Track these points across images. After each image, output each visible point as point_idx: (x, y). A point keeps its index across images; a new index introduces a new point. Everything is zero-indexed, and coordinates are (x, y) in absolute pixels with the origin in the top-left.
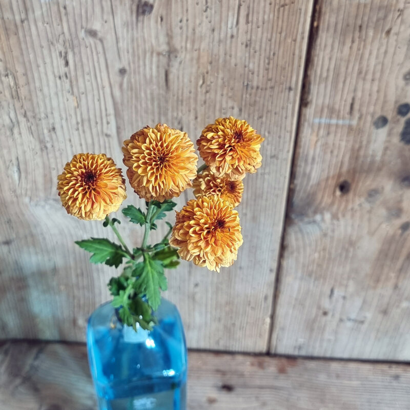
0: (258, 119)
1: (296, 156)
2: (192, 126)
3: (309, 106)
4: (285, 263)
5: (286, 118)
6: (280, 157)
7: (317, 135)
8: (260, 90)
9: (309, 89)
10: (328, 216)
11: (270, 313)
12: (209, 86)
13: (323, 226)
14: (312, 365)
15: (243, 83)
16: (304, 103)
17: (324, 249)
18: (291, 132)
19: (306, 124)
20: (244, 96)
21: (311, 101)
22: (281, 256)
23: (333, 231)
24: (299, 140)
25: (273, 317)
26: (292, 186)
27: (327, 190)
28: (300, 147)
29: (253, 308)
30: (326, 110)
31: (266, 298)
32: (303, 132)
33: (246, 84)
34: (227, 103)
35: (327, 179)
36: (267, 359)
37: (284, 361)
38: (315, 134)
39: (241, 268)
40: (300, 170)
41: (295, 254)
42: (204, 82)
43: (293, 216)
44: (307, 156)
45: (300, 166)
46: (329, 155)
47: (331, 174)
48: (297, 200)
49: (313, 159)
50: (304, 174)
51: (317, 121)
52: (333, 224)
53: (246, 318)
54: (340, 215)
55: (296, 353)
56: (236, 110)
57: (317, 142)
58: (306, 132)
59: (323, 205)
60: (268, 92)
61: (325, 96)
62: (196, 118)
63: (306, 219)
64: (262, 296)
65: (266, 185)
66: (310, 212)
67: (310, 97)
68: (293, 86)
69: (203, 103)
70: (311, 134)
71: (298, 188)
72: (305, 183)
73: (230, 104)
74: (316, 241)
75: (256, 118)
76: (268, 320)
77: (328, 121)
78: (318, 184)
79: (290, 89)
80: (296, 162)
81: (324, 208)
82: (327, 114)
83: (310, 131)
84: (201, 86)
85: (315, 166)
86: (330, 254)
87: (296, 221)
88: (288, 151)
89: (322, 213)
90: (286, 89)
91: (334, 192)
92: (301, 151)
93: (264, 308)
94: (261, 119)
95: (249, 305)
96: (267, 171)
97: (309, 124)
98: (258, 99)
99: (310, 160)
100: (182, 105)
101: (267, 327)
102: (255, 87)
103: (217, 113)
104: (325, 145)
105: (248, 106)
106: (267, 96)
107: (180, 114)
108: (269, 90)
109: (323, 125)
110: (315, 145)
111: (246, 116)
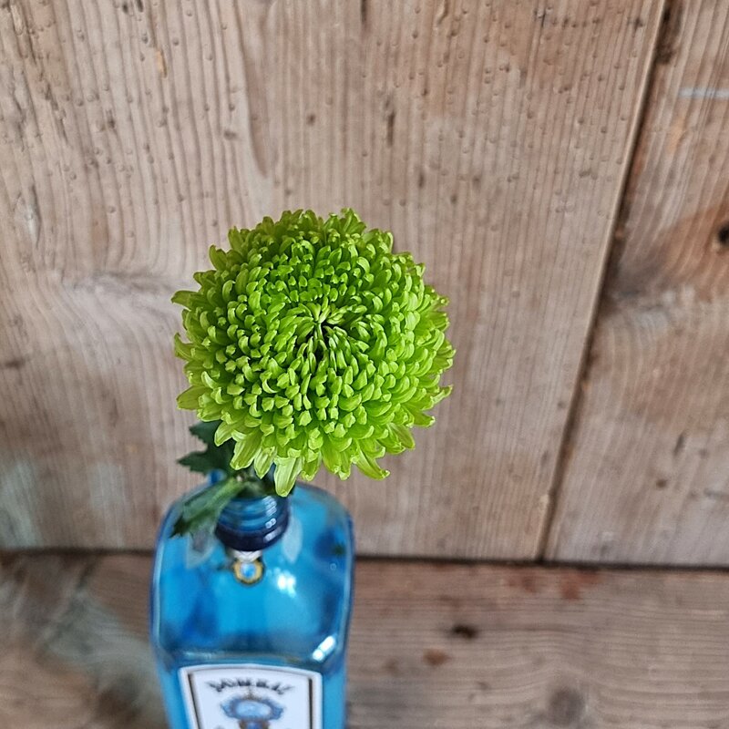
0: (560, 92)
1: (635, 170)
2: (415, 111)
3: (674, 60)
4: (590, 390)
5: (622, 88)
6: (601, 173)
7: (685, 126)
8: (570, 28)
9: (678, 22)
10: (688, 294)
11: (549, 486)
12: (457, 20)
13: (677, 314)
14: (629, 580)
15: (536, 13)
16: (663, 54)
17: (673, 361)
18: (630, 119)
19: (664, 101)
20: (535, 41)
21: (680, 49)
22: (584, 376)
23: (697, 323)
24: (645, 134)
25: (555, 494)
26: (619, 234)
27: (694, 241)
28: (645, 151)
29: (518, 479)
30: (709, 69)
31: (545, 457)
32: (654, 119)
33: (540, 14)
34: (496, 57)
35: (696, 218)
36: (540, 573)
37: (573, 575)
38: (680, 122)
39: (498, 402)
40: (639, 201)
41: (612, 372)
42: (446, 13)
43: (615, 296)
44: (658, 170)
45: (642, 193)
46: (705, 166)
47: (706, 206)
48: (627, 262)
49: (672, 175)
50: (649, 208)
51: (687, 93)
52: (697, 310)
53: (502, 497)
54: (714, 291)
55: (596, 558)
56: (514, 74)
57: (681, 139)
58: (662, 116)
59: (682, 270)
60: (588, 30)
61: (711, 37)
62: (426, 93)
63: (642, 301)
64: (537, 455)
65: (565, 232)
66: (653, 285)
67: (679, 40)
68: (645, 16)
69: (442, 57)
70: (672, 123)
71: (631, 238)
72: (648, 228)
73: (503, 59)
74: (659, 345)
75: (556, 90)
76: (545, 500)
77: (711, 92)
78: (676, 228)
79: (638, 23)
80: (632, 185)
81: (682, 279)
82: (711, 77)
83: (670, 115)
84: (440, 22)
85: (674, 190)
86: (685, 369)
87: (621, 305)
88: (619, 162)
89: (677, 289)
90: (628, 23)
91: (708, 245)
92: (645, 159)
93: (540, 476)
94: (568, 92)
95: (511, 471)
96: (570, 204)
97: (670, 100)
98: (565, 47)
99: (663, 178)
100: (396, 64)
101: (543, 512)
102: (561, 21)
103: (473, 81)
104: (700, 146)
105: (541, 64)
106: (586, 41)
107: (391, 85)
108: (591, 26)
109: (699, 101)
110: (679, 146)
111: (536, 86)
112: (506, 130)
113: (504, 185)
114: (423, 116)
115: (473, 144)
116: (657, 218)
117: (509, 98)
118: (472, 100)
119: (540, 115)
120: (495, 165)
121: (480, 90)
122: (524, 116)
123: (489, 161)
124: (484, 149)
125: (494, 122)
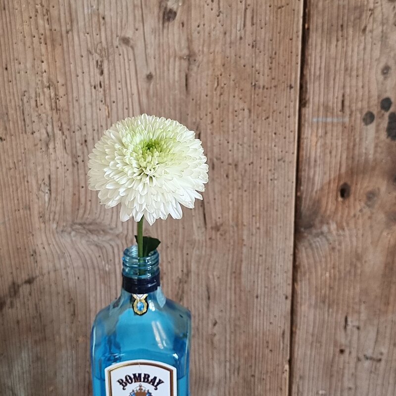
0: (265, 119)
1: (300, 159)
2: (209, 132)
3: (307, 105)
4: (298, 288)
5: (289, 117)
6: (287, 160)
7: (317, 136)
8: (265, 90)
9: (306, 88)
10: (333, 226)
12: (222, 88)
13: (329, 237)
15: (252, 84)
16: (303, 103)
17: (334, 267)
18: (295, 132)
19: (306, 125)
20: (253, 96)
21: (309, 99)
22: (294, 280)
23: (340, 244)
24: (302, 141)
26: (298, 194)
27: (331, 195)
28: (303, 149)
30: (321, 108)
31: (284, 334)
33: (253, 84)
34: (238, 104)
35: (329, 183)
38: (314, 134)
39: (257, 296)
40: (304, 174)
41: (307, 276)
42: (218, 85)
43: (302, 229)
44: (309, 158)
45: (305, 170)
46: (328, 155)
47: (332, 176)
48: (306, 204)
49: (315, 161)
50: (309, 178)
51: (315, 120)
52: (339, 235)
54: (345, 224)
56: (246, 111)
57: (317, 143)
58: (307, 132)
59: (328, 212)
60: (273, 91)
61: (320, 94)
62: (212, 122)
63: (314, 231)
64: (279, 332)
66: (317, 221)
67: (308, 96)
68: (293, 84)
69: (218, 105)
70: (311, 135)
71: (304, 196)
72: (310, 189)
73: (242, 105)
74: (326, 257)
75: (263, 118)
77: (324, 119)
78: (322, 189)
79: (291, 87)
80: (300, 167)
81: (329, 216)
82: (323, 112)
83: (310, 131)
84: (216, 89)
85: (317, 169)
87: (305, 234)
88: (293, 153)
89: (328, 223)
90: (287, 87)
91: (337, 198)
92: (303, 153)
94: (268, 120)
95: (268, 346)
96: (276, 176)
97: (309, 123)
98: (264, 99)
99: (312, 163)
100: (200, 109)
102: (262, 87)
103: (231, 116)
104: (324, 145)
105: (256, 107)
106: (272, 95)
107: (198, 119)
108: (273, 88)
109: (320, 124)
110: (316, 145)
111: (255, 118)
112: (246, 139)
113: (247, 167)
114: (212, 134)
115: (233, 146)
116: (313, 184)
117: (245, 123)
118: (231, 125)
119: (259, 131)
120: (242, 157)
121: (234, 120)
122: (252, 132)
123: (240, 155)
124: (238, 149)
125: (240, 135)
